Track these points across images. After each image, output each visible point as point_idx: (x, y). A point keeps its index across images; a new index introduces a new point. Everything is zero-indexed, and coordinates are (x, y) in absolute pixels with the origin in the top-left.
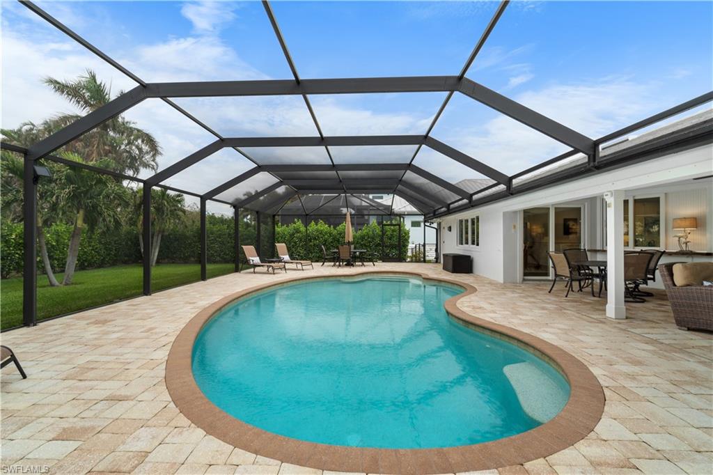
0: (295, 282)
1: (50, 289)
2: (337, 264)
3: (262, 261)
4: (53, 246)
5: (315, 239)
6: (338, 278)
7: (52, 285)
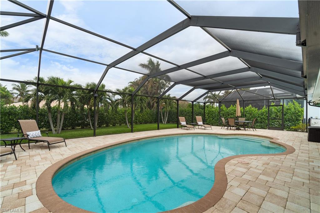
0: (190, 134)
1: (127, 129)
2: (229, 128)
3: (187, 124)
4: (137, 116)
5: (231, 114)
6: (217, 135)
7: (128, 128)
